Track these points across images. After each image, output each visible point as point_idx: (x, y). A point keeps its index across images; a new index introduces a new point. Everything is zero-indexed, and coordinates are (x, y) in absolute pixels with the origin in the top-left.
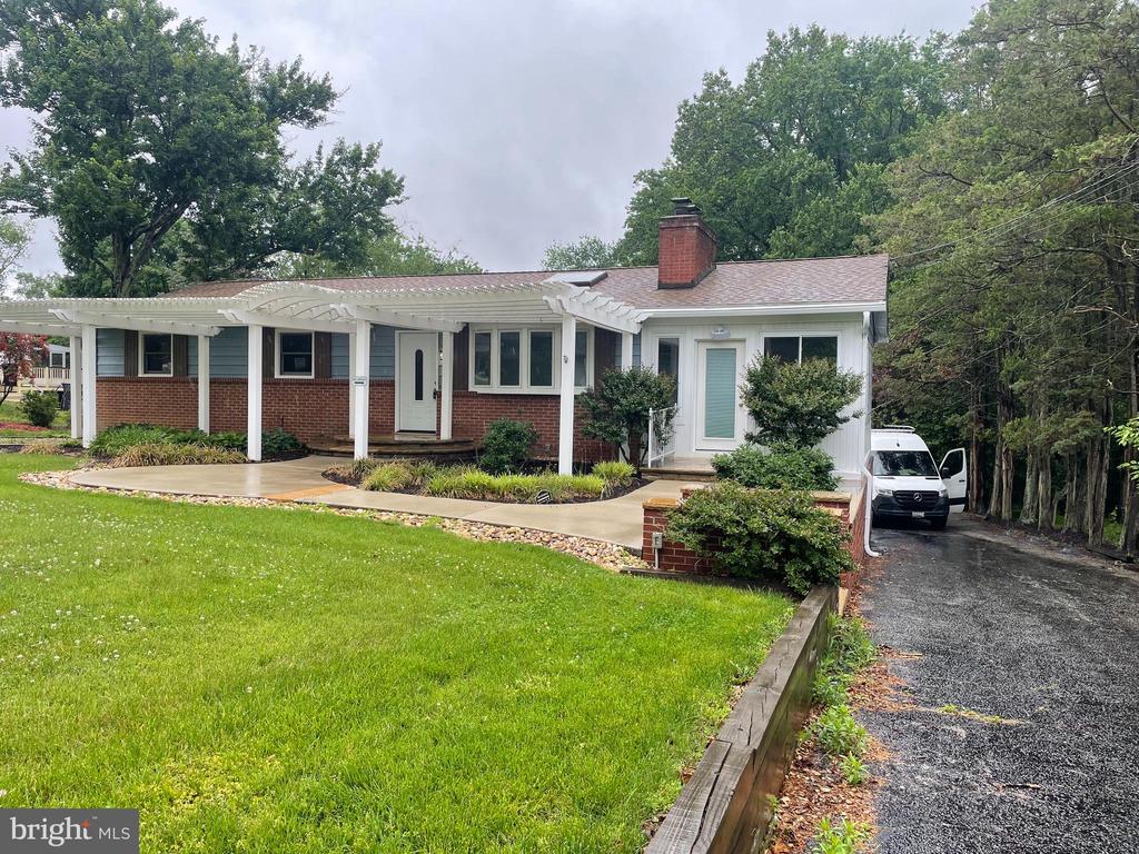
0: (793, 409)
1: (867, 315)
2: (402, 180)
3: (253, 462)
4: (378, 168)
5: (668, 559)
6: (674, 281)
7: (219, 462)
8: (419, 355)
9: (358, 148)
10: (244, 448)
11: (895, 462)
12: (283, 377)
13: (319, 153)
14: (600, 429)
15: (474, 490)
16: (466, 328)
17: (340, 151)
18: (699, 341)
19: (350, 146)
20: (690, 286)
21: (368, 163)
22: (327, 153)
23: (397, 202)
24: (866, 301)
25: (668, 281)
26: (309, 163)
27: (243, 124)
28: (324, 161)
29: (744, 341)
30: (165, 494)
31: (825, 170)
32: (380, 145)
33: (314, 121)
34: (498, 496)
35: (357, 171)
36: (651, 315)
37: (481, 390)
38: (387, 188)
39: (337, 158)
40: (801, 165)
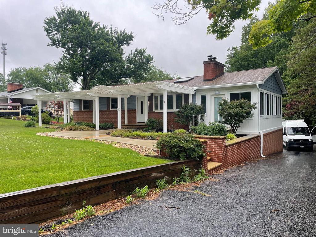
0: (230, 113)
1: (257, 85)
2: (153, 57)
3: (96, 130)
4: (146, 54)
5: (163, 153)
6: (208, 79)
7: (88, 130)
8: (142, 102)
9: (141, 50)
10: (95, 127)
11: (296, 130)
12: (112, 109)
13: (132, 52)
14: (180, 120)
15: (135, 136)
16: (152, 95)
17: (136, 51)
18: (212, 95)
19: (139, 49)
20: (211, 80)
21: (143, 53)
22: (133, 52)
23: (152, 63)
24: (258, 81)
25: (206, 79)
26: (130, 55)
27: (108, 47)
28: (133, 54)
29: (224, 94)
30: (63, 137)
31: (285, 42)
32: (146, 48)
33: (129, 44)
34: (142, 138)
35: (141, 56)
36: (197, 89)
37: (156, 111)
38: (149, 59)
39: (136, 53)
40: (277, 41)
